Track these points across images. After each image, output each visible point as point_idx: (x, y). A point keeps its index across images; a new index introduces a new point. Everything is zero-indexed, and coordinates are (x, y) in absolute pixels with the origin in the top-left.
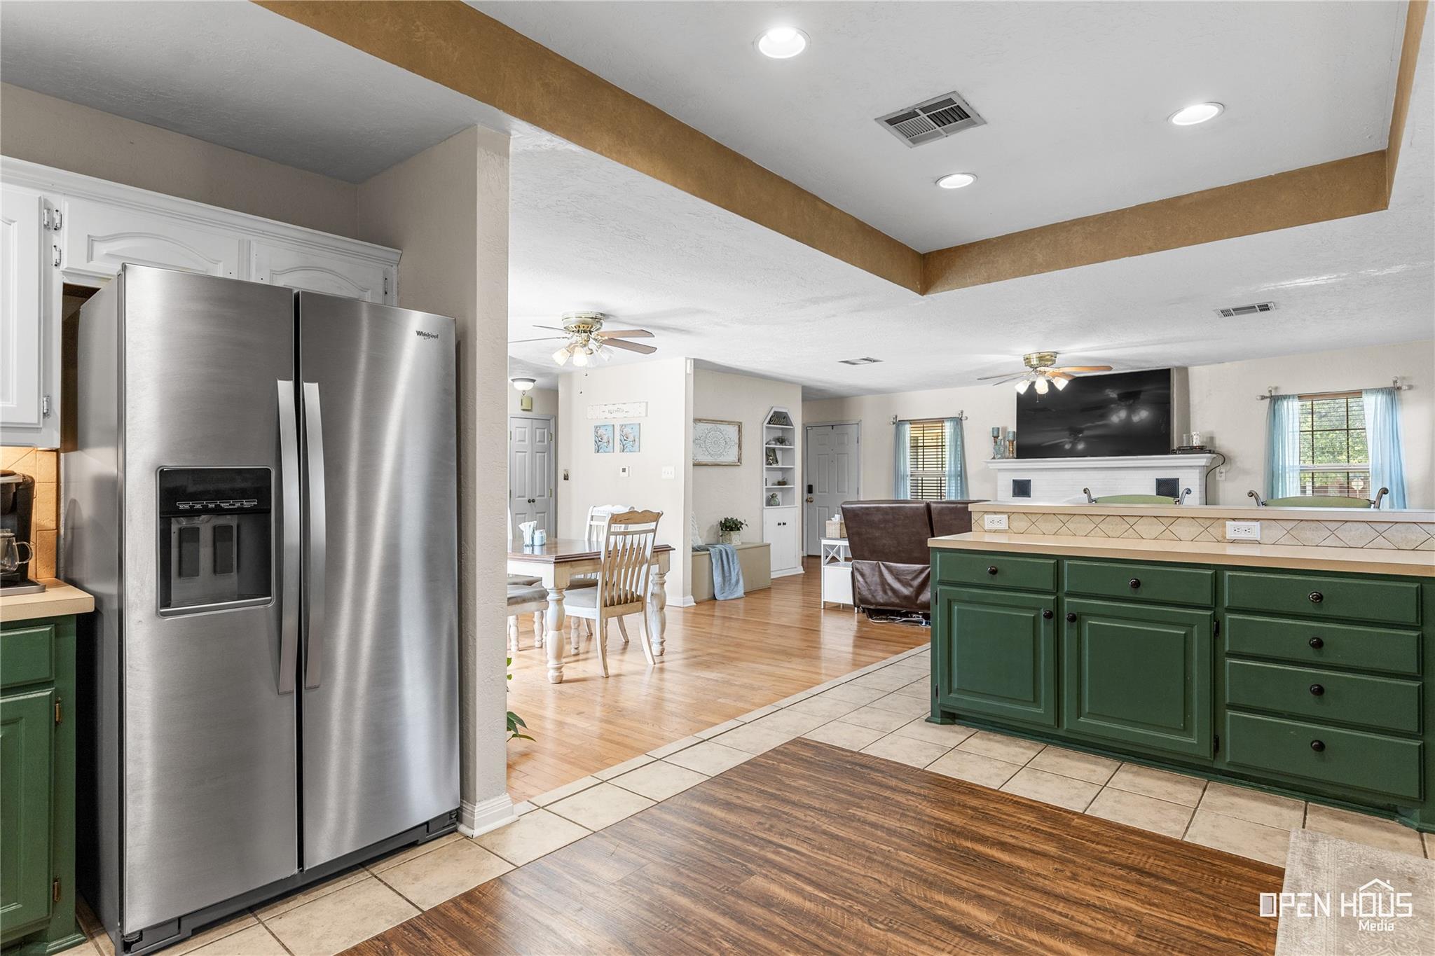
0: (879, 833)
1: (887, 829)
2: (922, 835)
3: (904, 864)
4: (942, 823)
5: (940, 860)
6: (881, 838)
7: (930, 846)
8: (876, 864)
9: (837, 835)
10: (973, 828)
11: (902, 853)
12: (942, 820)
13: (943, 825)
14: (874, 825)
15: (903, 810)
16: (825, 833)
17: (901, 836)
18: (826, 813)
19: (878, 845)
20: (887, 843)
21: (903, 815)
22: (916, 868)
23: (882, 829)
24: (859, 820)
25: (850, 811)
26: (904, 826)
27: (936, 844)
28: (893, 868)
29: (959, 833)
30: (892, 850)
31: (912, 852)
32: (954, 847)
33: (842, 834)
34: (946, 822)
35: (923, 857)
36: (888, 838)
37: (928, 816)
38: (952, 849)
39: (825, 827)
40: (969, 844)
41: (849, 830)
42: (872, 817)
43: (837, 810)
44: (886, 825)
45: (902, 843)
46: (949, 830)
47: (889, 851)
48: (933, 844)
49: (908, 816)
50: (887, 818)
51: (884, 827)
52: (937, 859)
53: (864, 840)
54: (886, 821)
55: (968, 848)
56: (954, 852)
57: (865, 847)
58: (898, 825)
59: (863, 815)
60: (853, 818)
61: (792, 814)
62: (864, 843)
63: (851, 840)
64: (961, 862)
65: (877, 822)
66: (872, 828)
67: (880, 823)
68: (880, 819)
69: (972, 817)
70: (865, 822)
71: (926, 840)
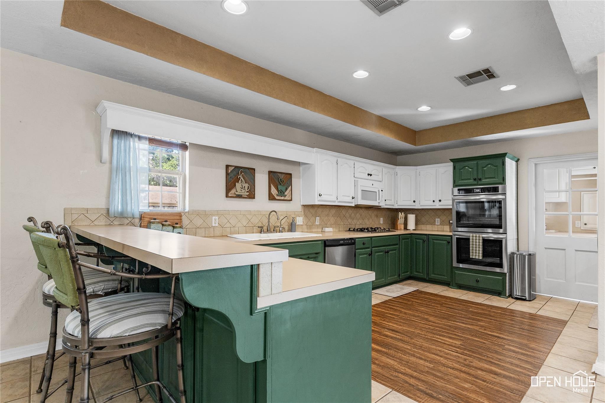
0: (418, 355)
1: (415, 357)
2: (401, 354)
3: (408, 345)
4: (391, 358)
5: (396, 346)
6: (417, 353)
7: (398, 350)
8: (419, 345)
9: (435, 355)
10: (379, 355)
11: (409, 348)
12: (391, 359)
13: (391, 357)
14: (421, 359)
15: (407, 365)
16: (441, 356)
17: (409, 354)
18: (444, 365)
19: (418, 351)
20: (415, 352)
21: (408, 362)
22: (404, 344)
23: (417, 357)
24: (428, 361)
25: (433, 366)
26: (408, 357)
27: (396, 350)
28: (413, 344)
29: (386, 354)
30: (413, 349)
31: (406, 348)
32: (389, 349)
33: (434, 356)
34: (389, 358)
35: (401, 347)
36: (414, 353)
37: (396, 361)
38: (390, 349)
39: (442, 359)
40: (383, 349)
41: (431, 357)
42: (422, 362)
43: (439, 367)
44: (415, 358)
45: (409, 351)
46: (389, 355)
47: (414, 349)
48: (397, 350)
49: (405, 362)
50: (415, 361)
51: (416, 357)
52: (397, 346)
53: (424, 353)
54: (415, 360)
55: (384, 349)
56: (390, 348)
57: (423, 350)
58: (410, 358)
59: (426, 363)
60: (431, 362)
61: (460, 366)
62: (424, 352)
63: (429, 353)
64: (388, 345)
65: (419, 360)
66: (421, 357)
67: (418, 359)
68: (418, 361)
69: (377, 360)
70: (425, 360)
71: (400, 352)
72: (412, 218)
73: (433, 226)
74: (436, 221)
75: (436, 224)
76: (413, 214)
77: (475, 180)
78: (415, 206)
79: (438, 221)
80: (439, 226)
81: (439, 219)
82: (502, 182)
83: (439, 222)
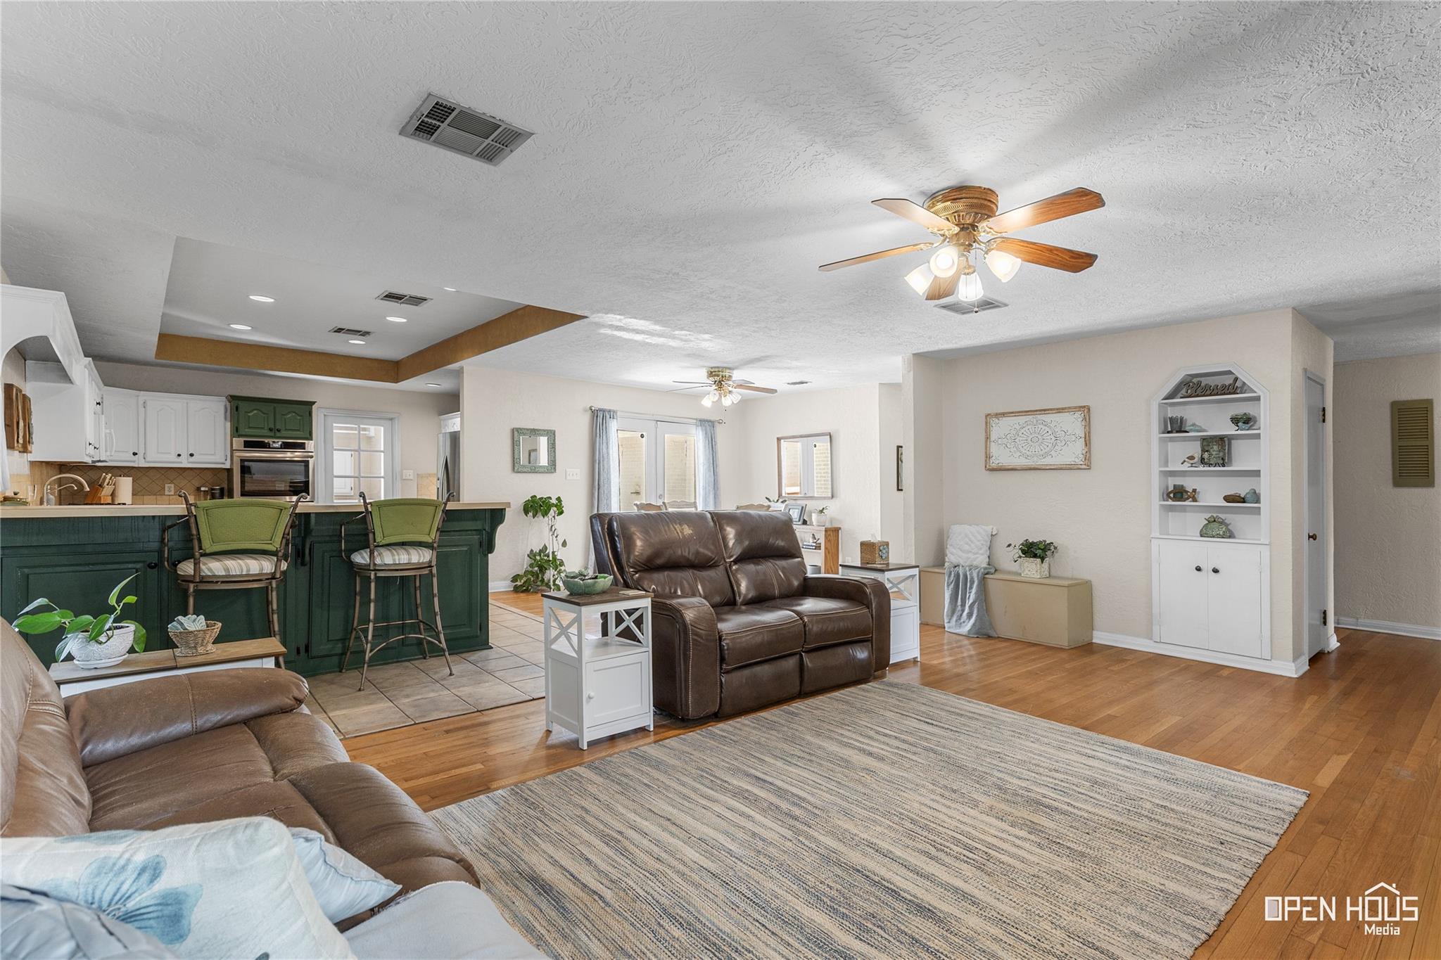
72: (126, 485)
73: (158, 497)
74: (166, 489)
75: (167, 493)
76: (129, 477)
77: (271, 430)
78: (134, 462)
79: (170, 489)
80: (171, 497)
81: (173, 485)
82: (308, 436)
83: (173, 489)
